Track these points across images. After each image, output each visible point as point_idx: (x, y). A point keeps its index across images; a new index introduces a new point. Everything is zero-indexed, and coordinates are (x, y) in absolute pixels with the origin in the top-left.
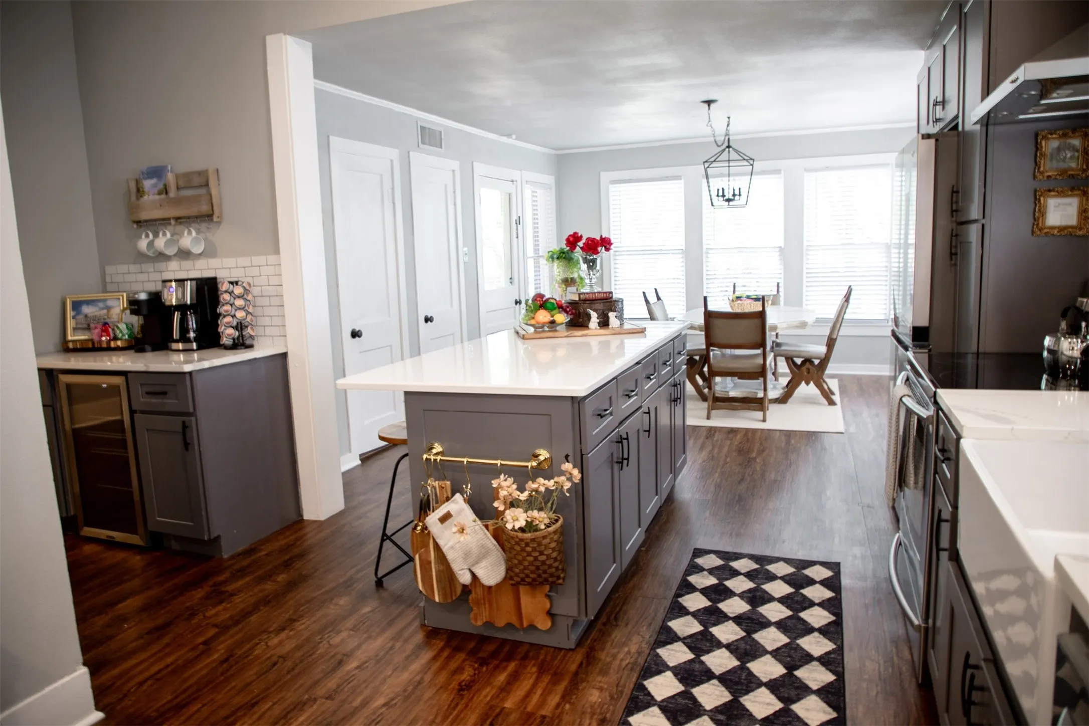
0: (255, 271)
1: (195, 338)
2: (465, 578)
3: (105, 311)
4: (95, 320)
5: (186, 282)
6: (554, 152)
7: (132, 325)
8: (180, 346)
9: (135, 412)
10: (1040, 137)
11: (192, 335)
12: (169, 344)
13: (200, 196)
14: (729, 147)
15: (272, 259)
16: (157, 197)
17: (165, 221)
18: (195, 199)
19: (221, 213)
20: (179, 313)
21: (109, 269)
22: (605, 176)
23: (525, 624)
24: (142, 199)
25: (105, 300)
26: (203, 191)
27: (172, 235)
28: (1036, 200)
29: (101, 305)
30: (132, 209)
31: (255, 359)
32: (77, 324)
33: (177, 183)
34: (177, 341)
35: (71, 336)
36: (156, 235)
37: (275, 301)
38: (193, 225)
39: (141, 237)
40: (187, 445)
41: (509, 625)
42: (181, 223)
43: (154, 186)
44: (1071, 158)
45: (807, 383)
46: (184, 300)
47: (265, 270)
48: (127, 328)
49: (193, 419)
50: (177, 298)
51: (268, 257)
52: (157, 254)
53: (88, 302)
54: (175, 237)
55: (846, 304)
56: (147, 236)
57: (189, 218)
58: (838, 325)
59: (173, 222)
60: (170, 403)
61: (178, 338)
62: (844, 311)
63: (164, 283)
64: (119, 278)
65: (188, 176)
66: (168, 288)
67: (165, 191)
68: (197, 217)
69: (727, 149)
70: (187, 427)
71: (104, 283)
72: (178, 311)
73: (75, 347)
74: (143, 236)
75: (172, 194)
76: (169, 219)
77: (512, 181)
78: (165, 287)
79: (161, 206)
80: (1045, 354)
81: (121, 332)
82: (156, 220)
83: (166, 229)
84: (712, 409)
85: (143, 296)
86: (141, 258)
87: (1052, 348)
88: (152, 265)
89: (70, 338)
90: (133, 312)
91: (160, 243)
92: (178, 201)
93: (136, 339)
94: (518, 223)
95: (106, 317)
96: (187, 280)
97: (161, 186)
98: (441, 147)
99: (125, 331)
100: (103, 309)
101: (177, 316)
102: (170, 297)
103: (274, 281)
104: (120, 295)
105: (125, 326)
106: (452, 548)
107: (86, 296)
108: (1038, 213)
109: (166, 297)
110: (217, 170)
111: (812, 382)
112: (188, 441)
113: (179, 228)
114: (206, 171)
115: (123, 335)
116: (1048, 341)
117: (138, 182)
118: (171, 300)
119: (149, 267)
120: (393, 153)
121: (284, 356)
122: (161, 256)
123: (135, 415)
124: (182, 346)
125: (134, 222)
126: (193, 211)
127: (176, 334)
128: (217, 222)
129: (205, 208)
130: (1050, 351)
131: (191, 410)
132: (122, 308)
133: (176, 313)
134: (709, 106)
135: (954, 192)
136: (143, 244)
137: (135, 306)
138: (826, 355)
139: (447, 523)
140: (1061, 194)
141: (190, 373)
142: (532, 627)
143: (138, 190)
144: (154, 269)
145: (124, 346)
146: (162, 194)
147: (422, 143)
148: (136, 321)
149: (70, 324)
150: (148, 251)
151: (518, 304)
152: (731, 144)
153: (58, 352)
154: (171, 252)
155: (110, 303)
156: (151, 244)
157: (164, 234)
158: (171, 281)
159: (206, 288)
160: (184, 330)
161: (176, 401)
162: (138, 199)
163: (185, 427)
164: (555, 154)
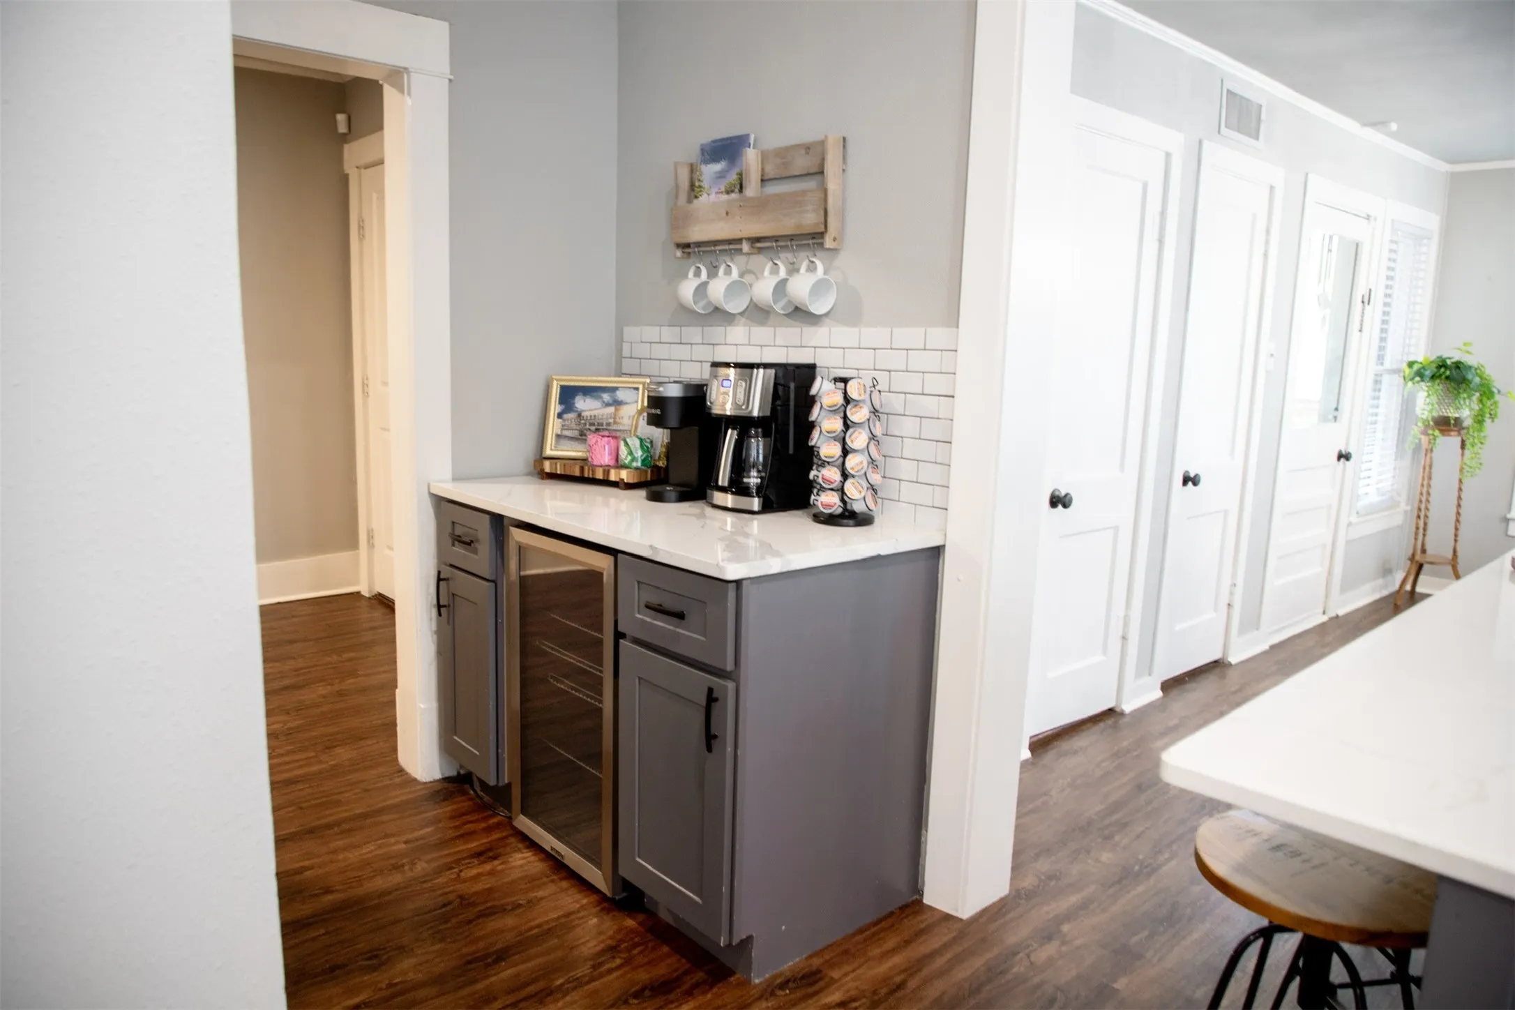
0: (895, 360)
1: (759, 488)
3: (611, 409)
4: (593, 424)
5: (755, 370)
6: (1446, 167)
7: (651, 442)
8: (729, 500)
9: (623, 636)
11: (753, 480)
12: (709, 492)
13: (804, 192)
15: (939, 336)
16: (725, 197)
17: (730, 246)
18: (794, 201)
19: (842, 230)
20: (735, 432)
21: (630, 332)
24: (695, 201)
25: (614, 389)
26: (811, 184)
27: (741, 275)
29: (606, 397)
30: (678, 219)
31: (877, 559)
32: (563, 427)
33: (763, 170)
34: (723, 490)
35: (551, 449)
36: (713, 273)
37: (932, 430)
38: (783, 255)
39: (686, 276)
40: (710, 739)
42: (760, 250)
43: (721, 175)
46: (748, 407)
47: (919, 360)
48: (642, 446)
49: (731, 685)
50: (735, 403)
51: (929, 330)
52: (711, 309)
53: (588, 391)
54: (748, 279)
56: (698, 273)
57: (776, 239)
59: (746, 247)
60: (688, 637)
61: (726, 484)
63: (714, 368)
64: (642, 351)
65: (784, 154)
66: (721, 379)
67: (738, 186)
68: (791, 238)
70: (716, 700)
71: (620, 358)
72: (733, 429)
73: (554, 472)
74: (691, 274)
75: (751, 190)
76: (739, 241)
77: (1368, 218)
78: (716, 377)
79: (727, 213)
81: (631, 453)
82: (716, 243)
83: (732, 260)
85: (674, 391)
86: (685, 316)
88: (700, 329)
89: (549, 452)
90: (655, 421)
91: (718, 289)
92: (760, 206)
93: (655, 468)
94: (1366, 301)
95: (611, 421)
96: (758, 366)
97: (733, 177)
98: (1257, 138)
99: (639, 453)
100: (608, 405)
101: (731, 436)
102: (721, 399)
103: (936, 384)
104: (640, 383)
105: (637, 442)
107: (584, 378)
109: (714, 396)
110: (844, 139)
112: (714, 731)
113: (758, 259)
114: (822, 143)
115: (634, 459)
117: (693, 169)
118: (724, 404)
119: (694, 333)
120: (1174, 141)
121: (936, 553)
122: (718, 315)
123: (621, 641)
124: (733, 501)
125: (679, 246)
126: (787, 225)
127: (723, 478)
128: (829, 249)
129: (810, 219)
131: (730, 667)
132: (639, 408)
133: (730, 431)
136: (687, 289)
137: (658, 409)
141: (738, 583)
143: (692, 186)
144: (703, 339)
145: (631, 481)
146: (732, 191)
147: (1226, 127)
148: (660, 436)
149: (554, 426)
150: (695, 303)
151: (1342, 460)
153: (530, 474)
154: (735, 306)
155: (620, 395)
156: (701, 289)
157: (728, 271)
158: (727, 365)
159: (792, 385)
160: (740, 465)
161: (703, 639)
162: (690, 201)
163: (711, 698)
164: (1447, 171)
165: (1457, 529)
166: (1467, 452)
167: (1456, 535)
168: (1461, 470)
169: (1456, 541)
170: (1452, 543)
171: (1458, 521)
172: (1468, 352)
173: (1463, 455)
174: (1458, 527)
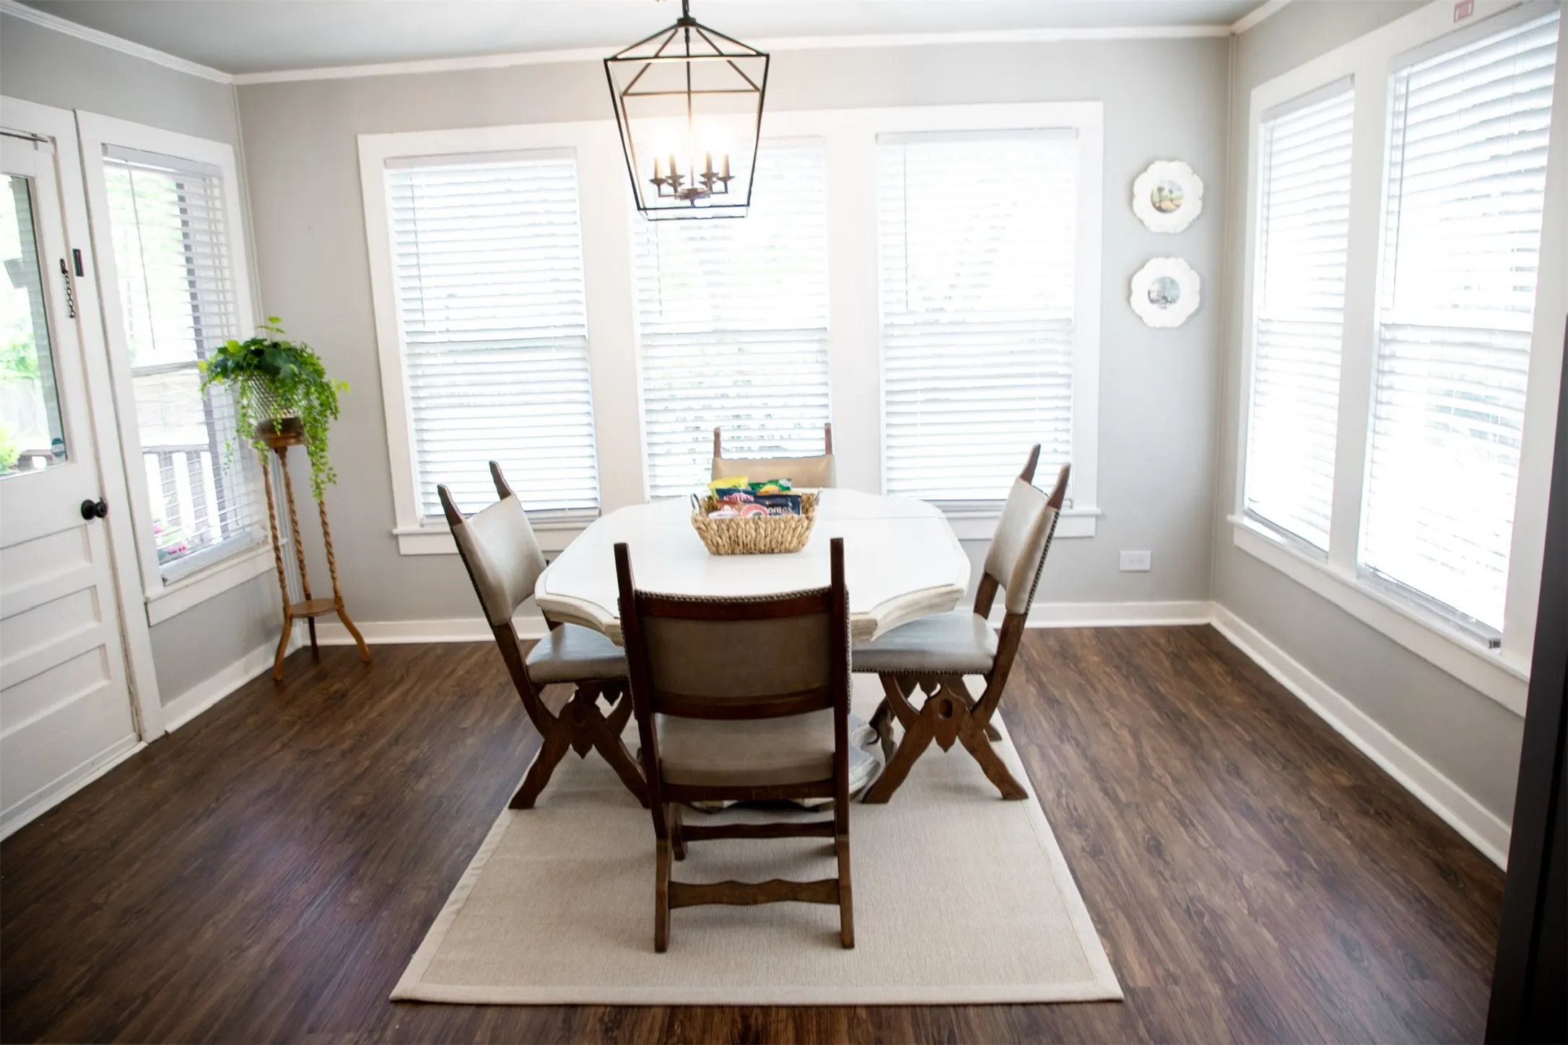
14: (685, 23)
22: (373, 147)
45: (946, 745)
55: (1053, 511)
58: (1032, 576)
62: (1048, 531)
69: (682, 30)
84: (670, 907)
94: (72, 269)
111: (957, 741)
138: (996, 659)
152: (691, 14)
164: (232, 84)
169: (334, 579)
171: (330, 553)
172: (278, 330)
174: (332, 560)
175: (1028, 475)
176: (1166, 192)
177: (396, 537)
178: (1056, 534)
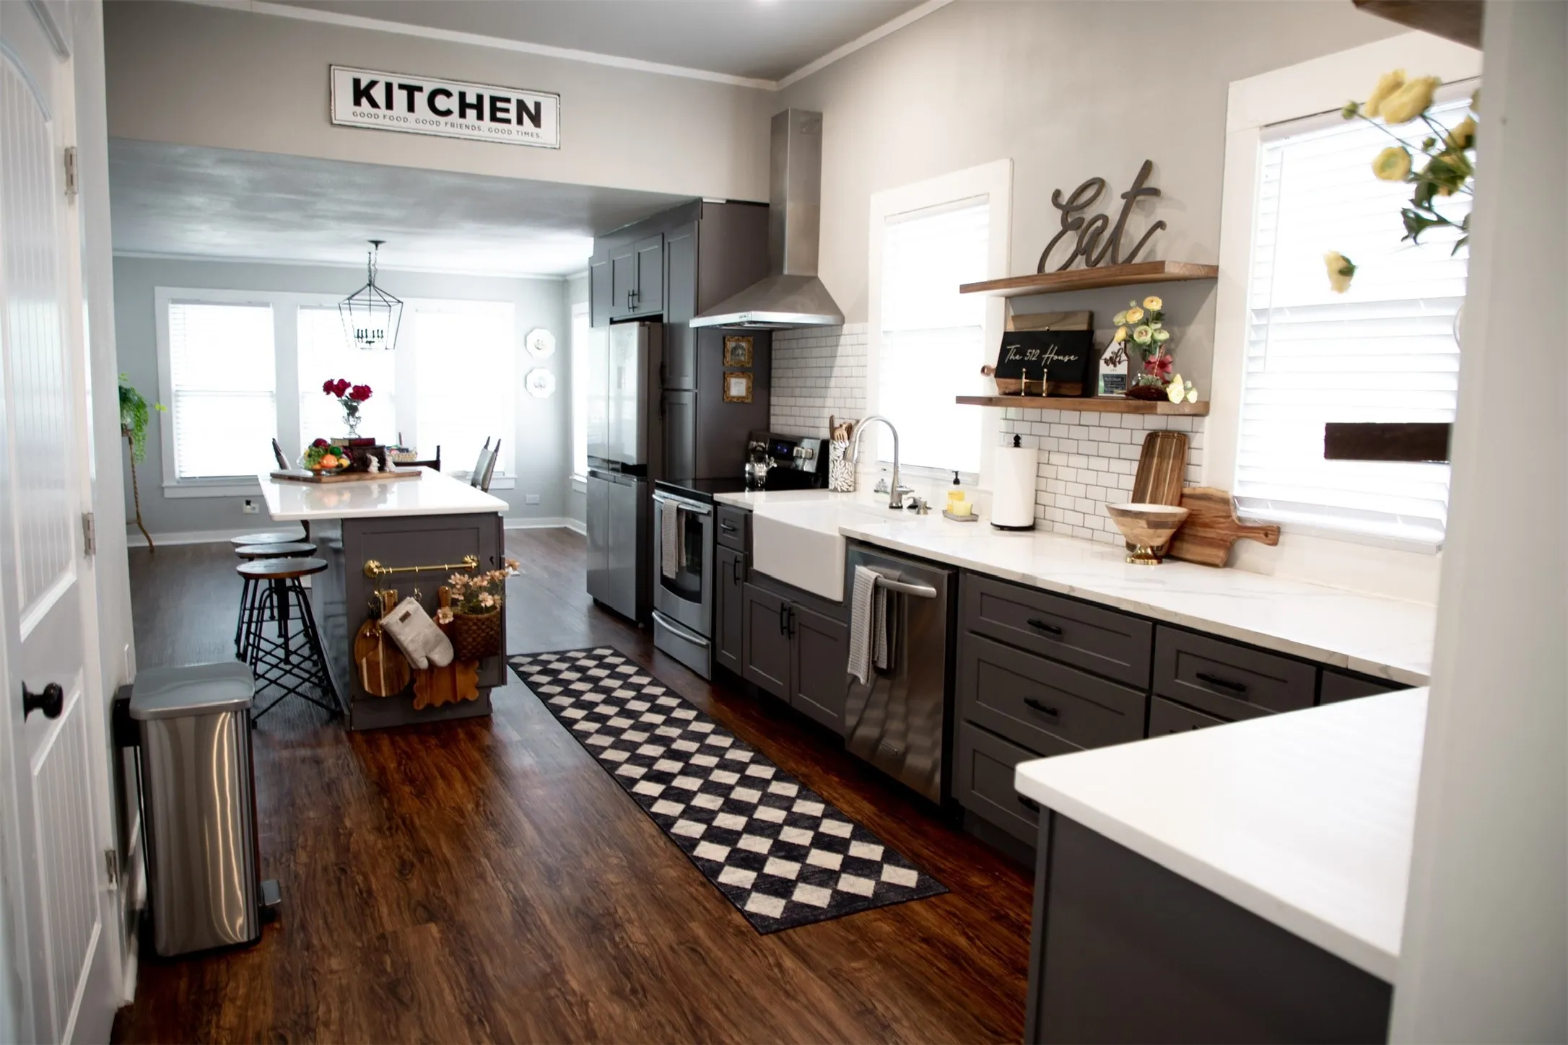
2: (424, 664)
10: (726, 340)
14: (369, 285)
23: (459, 699)
28: (724, 379)
41: (447, 705)
44: (742, 354)
69: (369, 287)
80: (747, 475)
87: (751, 471)
106: (412, 641)
108: (725, 389)
116: (748, 468)
130: (749, 473)
134: (377, 246)
135: (663, 367)
139: (406, 621)
140: (737, 377)
142: (465, 701)
165: (136, 498)
166: (133, 446)
167: (137, 502)
168: (132, 459)
170: (135, 508)
173: (131, 448)
175: (486, 447)
176: (540, 342)
177: (163, 488)
178: (494, 470)
